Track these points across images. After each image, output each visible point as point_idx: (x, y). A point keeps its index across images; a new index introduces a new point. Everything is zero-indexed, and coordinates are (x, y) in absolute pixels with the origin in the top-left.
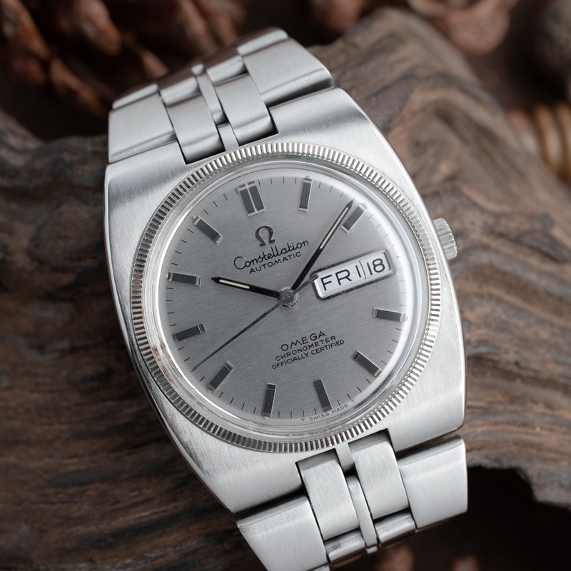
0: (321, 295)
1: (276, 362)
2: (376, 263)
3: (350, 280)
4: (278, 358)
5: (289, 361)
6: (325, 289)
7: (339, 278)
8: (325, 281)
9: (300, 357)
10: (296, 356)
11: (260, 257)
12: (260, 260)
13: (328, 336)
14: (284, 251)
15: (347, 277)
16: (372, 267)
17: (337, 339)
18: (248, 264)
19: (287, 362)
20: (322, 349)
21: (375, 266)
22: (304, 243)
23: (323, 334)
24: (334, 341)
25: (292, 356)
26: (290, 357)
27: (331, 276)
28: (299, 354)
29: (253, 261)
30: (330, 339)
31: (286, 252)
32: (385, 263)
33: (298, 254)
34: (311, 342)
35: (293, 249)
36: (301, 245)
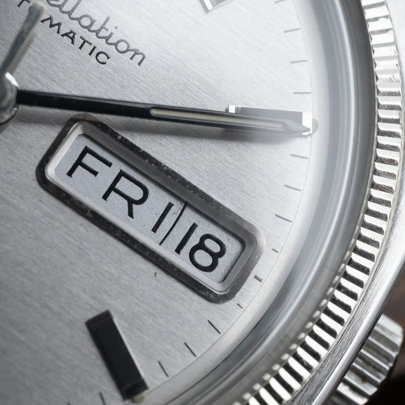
0: (51, 171)
2: (209, 243)
3: (131, 214)
6: (70, 173)
7: (118, 186)
8: (88, 160)
14: (85, 22)
15: (131, 202)
16: (194, 240)
21: (201, 246)
22: (136, 53)
27: (109, 165)
31: (88, 28)
32: (224, 263)
33: (102, 57)
35: (107, 39)
36: (128, 50)
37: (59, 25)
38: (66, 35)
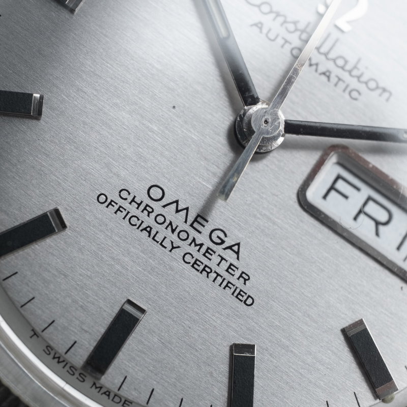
1: (113, 196)
3: (377, 234)
4: (124, 194)
5: (134, 220)
6: (325, 197)
7: (367, 209)
8: (340, 185)
9: (159, 238)
10: (156, 227)
11: (295, 23)
12: (291, 27)
13: (242, 266)
14: (340, 62)
15: (378, 223)
17: (249, 288)
18: (265, 8)
19: (130, 219)
20: (206, 270)
22: (384, 90)
23: (237, 253)
24: (239, 284)
25: (149, 221)
26: (143, 216)
27: (358, 189)
28: (163, 232)
29: (278, 15)
30: (237, 274)
31: (342, 68)
33: (355, 94)
34: (202, 238)
35: (359, 77)
36: (377, 87)
37: (317, 65)
38: (324, 74)
